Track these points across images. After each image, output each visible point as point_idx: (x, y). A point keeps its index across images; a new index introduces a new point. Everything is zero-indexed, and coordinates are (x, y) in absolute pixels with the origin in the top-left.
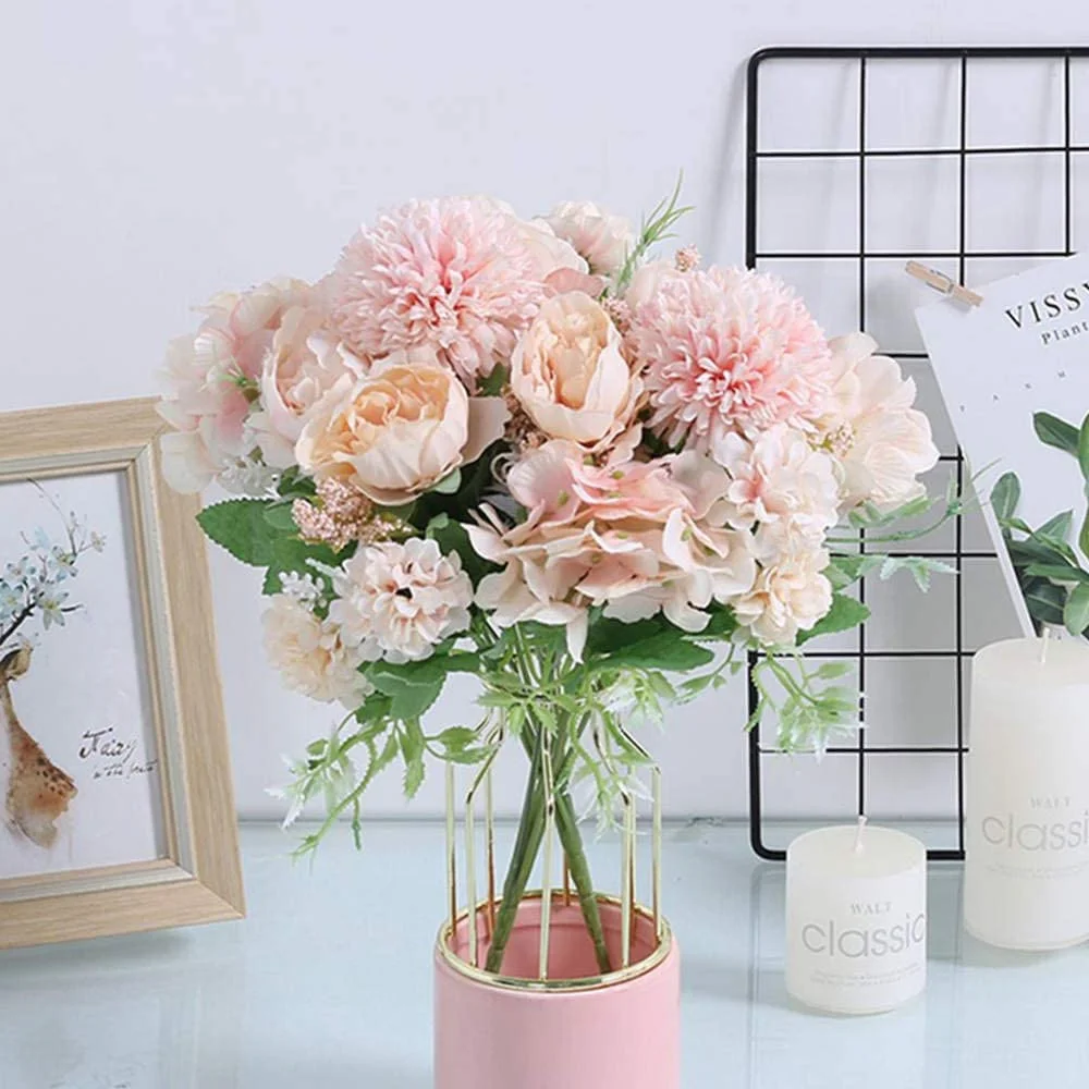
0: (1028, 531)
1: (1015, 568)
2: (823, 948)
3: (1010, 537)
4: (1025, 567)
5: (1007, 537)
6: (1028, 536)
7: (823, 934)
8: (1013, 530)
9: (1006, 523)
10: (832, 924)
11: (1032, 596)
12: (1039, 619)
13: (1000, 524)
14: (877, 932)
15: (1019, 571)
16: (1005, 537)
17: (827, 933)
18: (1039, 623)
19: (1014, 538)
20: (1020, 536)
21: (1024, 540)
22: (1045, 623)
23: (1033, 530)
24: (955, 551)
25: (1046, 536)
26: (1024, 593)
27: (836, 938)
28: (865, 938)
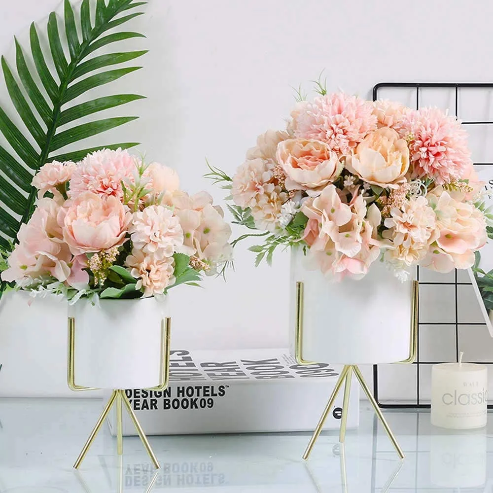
0: (484, 273)
1: (479, 288)
2: (451, 403)
3: (477, 276)
4: (483, 287)
5: (476, 275)
6: (484, 275)
7: (452, 396)
8: (478, 273)
9: (475, 270)
10: (456, 391)
11: (486, 299)
12: (488, 308)
13: (473, 271)
14: (473, 394)
15: (481, 289)
16: (475, 276)
17: (453, 396)
18: (489, 310)
19: (478, 276)
20: (481, 275)
21: (482, 277)
22: (491, 310)
23: (486, 273)
24: (455, 282)
25: (491, 275)
26: (482, 298)
27: (457, 398)
28: (469, 397)
